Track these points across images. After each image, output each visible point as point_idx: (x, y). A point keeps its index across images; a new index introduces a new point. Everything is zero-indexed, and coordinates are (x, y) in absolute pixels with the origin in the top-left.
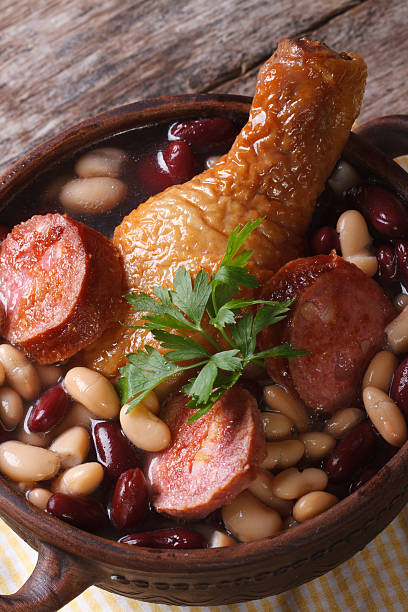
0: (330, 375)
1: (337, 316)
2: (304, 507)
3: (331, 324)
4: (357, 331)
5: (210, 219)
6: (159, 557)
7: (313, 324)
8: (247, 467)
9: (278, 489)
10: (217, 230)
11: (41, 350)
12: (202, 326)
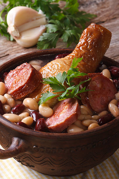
0: (99, 102)
1: (102, 87)
2: (91, 126)
3: (100, 88)
4: (107, 93)
5: (67, 63)
6: (49, 134)
7: (95, 86)
8: (76, 113)
9: (84, 122)
10: (69, 66)
11: (17, 94)
12: (64, 84)
